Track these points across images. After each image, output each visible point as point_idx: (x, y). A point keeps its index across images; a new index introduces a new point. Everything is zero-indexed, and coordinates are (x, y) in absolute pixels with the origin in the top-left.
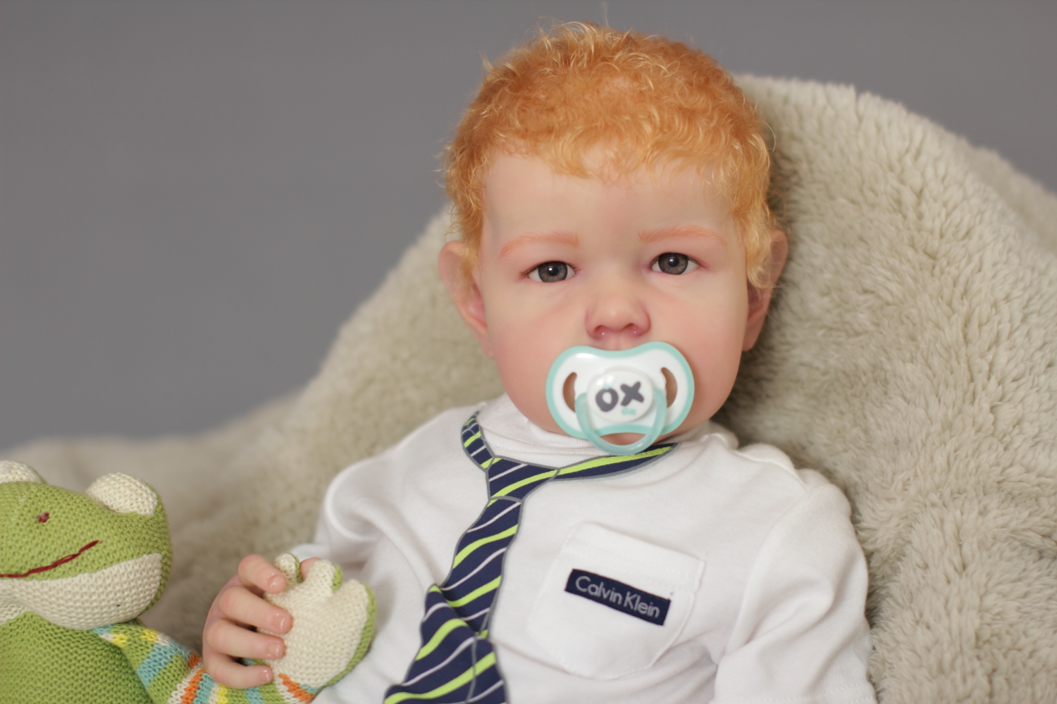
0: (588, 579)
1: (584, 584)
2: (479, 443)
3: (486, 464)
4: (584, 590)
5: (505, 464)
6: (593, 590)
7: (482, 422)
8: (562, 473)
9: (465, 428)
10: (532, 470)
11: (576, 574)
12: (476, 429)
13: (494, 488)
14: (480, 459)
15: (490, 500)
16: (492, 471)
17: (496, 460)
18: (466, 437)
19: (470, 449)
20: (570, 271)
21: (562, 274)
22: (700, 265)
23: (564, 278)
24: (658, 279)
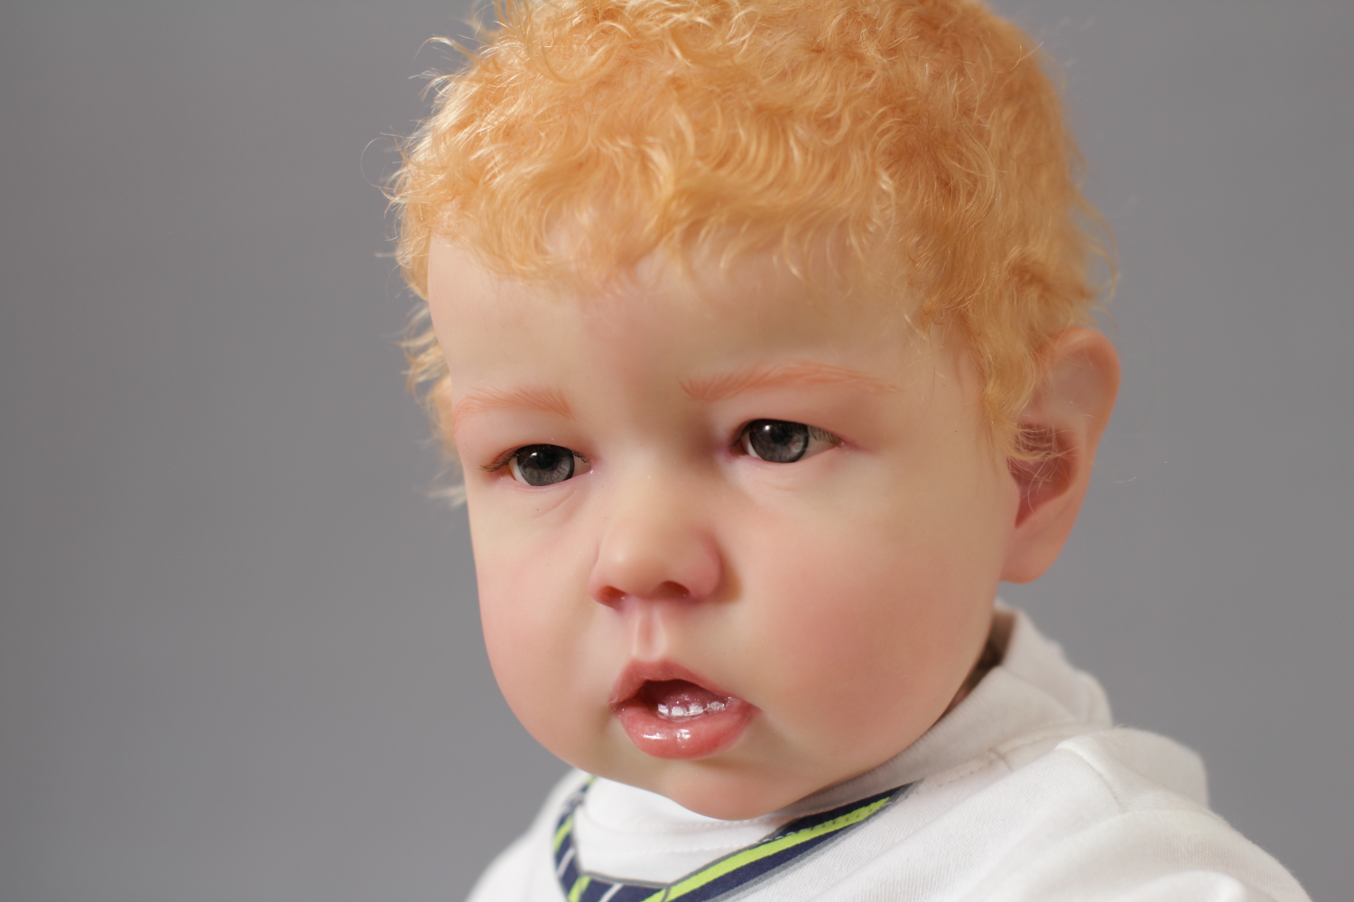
2: (568, 842)
3: (575, 895)
5: (597, 887)
8: (674, 894)
17: (584, 882)
19: (558, 857)
20: (577, 461)
21: (565, 468)
22: (835, 441)
23: (570, 476)
24: (751, 474)
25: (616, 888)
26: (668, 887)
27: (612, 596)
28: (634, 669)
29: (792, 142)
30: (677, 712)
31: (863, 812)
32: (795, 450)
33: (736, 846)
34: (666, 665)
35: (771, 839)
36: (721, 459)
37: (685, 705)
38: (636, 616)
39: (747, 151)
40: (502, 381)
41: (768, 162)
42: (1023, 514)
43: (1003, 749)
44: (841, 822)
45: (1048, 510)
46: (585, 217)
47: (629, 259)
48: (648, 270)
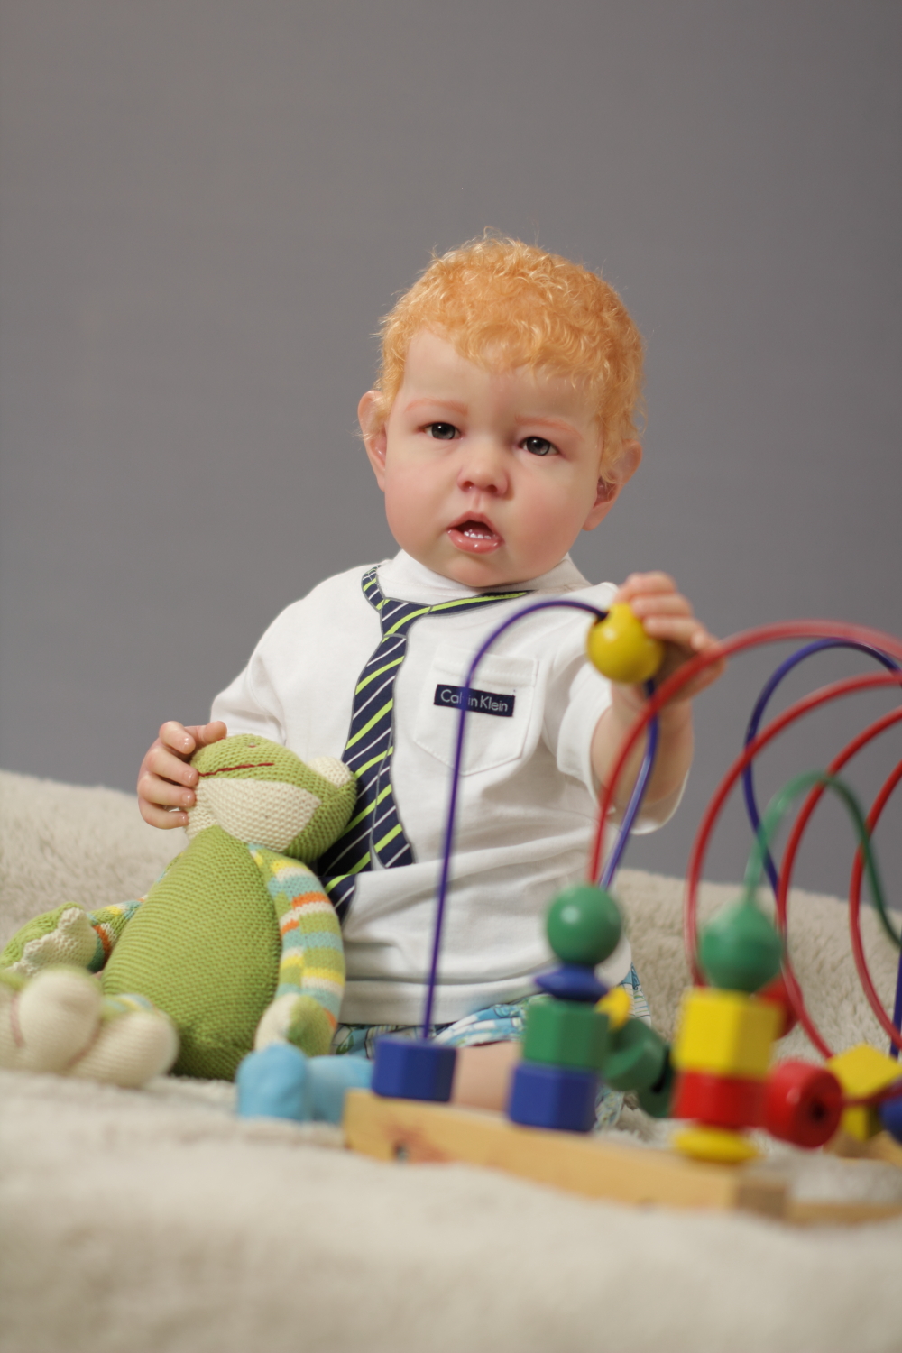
0: (449, 691)
1: (447, 696)
2: (374, 587)
3: (380, 606)
4: (448, 701)
5: (393, 603)
6: (455, 699)
7: (379, 572)
8: (434, 609)
9: (366, 575)
10: (413, 607)
11: (440, 688)
12: (373, 577)
13: (386, 626)
14: (376, 600)
15: (383, 637)
16: (384, 612)
17: (387, 601)
18: (364, 583)
19: (368, 593)
20: (456, 433)
21: (450, 435)
22: (558, 452)
23: (451, 438)
24: (524, 456)
25: (405, 604)
26: (432, 606)
27: (467, 485)
28: (469, 514)
29: (582, 342)
30: (473, 535)
31: (516, 595)
32: (542, 452)
33: (462, 597)
34: (482, 516)
35: (478, 597)
36: (514, 448)
37: (477, 534)
38: (473, 494)
39: (565, 342)
40: (444, 396)
41: (572, 346)
42: (596, 503)
43: (570, 586)
44: (507, 596)
45: (603, 505)
46: (504, 345)
47: (515, 365)
48: (520, 371)
